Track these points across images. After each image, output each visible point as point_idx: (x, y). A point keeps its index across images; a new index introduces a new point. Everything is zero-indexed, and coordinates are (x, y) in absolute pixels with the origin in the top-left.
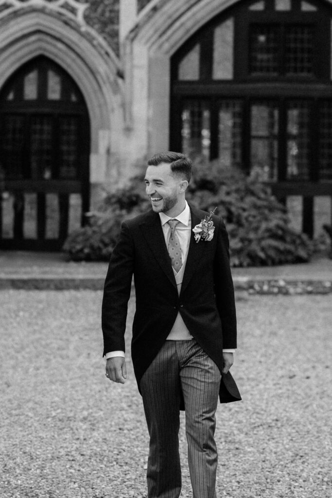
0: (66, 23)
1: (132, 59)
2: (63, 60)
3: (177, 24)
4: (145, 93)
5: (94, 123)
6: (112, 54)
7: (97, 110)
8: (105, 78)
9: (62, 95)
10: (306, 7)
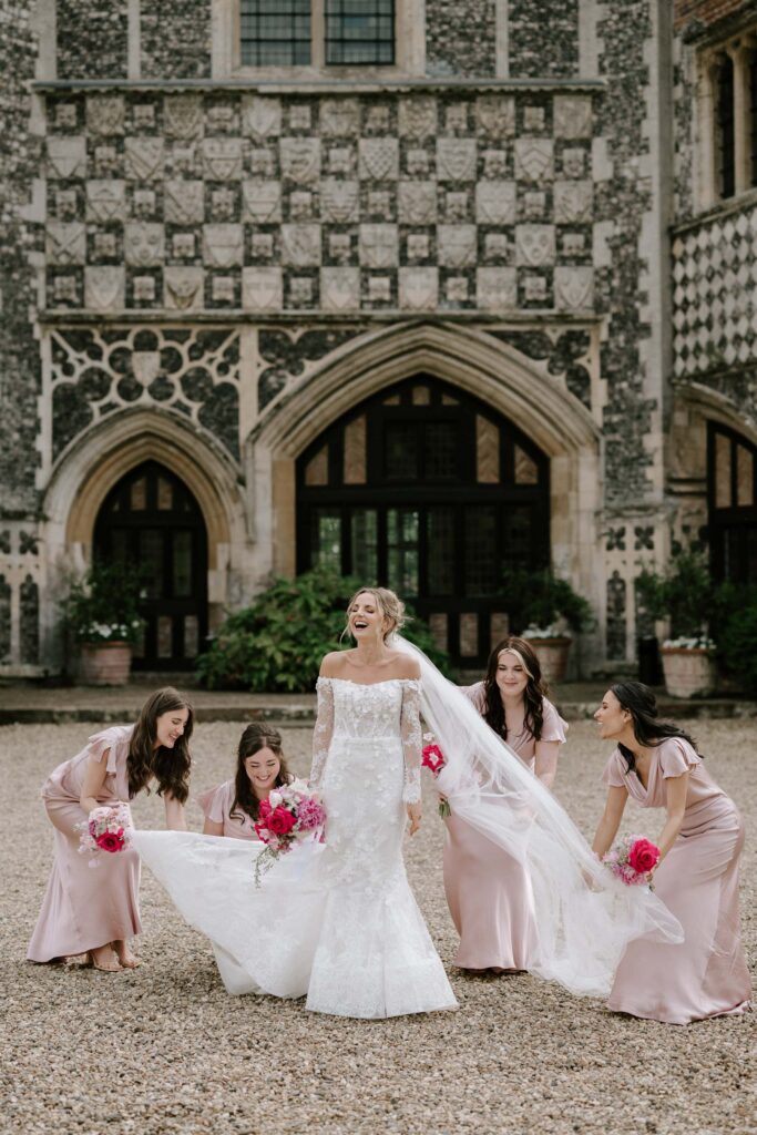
0: (179, 424)
1: (254, 463)
2: (176, 467)
3: (304, 423)
4: (269, 501)
5: (212, 535)
6: (232, 458)
7: (215, 520)
8: (224, 486)
9: (174, 505)
10: (447, 401)
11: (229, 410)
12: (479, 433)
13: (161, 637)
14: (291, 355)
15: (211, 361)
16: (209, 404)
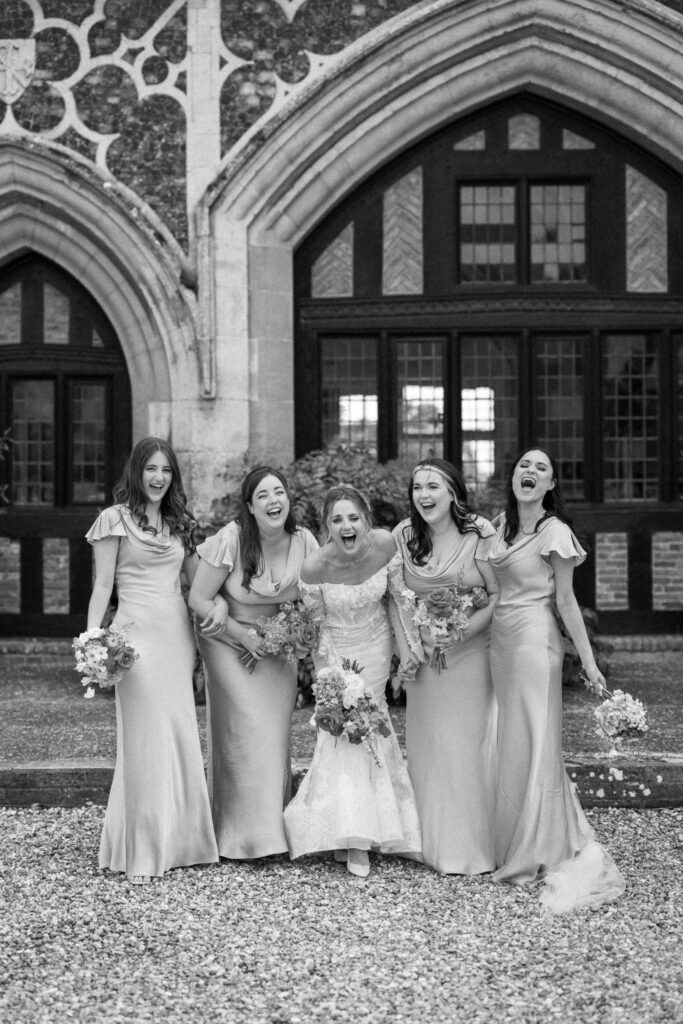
0: (72, 175)
1: (212, 248)
2: (72, 260)
4: (242, 321)
5: (139, 389)
6: (171, 240)
8: (157, 291)
9: (71, 334)
10: (572, 142)
11: (166, 148)
12: (629, 205)
13: (49, 576)
14: (284, 43)
15: (133, 54)
16: (130, 137)
